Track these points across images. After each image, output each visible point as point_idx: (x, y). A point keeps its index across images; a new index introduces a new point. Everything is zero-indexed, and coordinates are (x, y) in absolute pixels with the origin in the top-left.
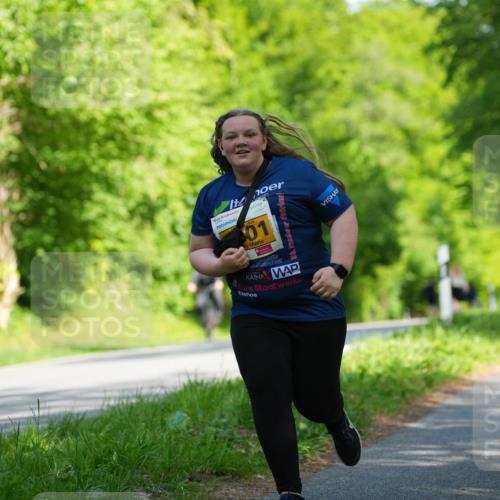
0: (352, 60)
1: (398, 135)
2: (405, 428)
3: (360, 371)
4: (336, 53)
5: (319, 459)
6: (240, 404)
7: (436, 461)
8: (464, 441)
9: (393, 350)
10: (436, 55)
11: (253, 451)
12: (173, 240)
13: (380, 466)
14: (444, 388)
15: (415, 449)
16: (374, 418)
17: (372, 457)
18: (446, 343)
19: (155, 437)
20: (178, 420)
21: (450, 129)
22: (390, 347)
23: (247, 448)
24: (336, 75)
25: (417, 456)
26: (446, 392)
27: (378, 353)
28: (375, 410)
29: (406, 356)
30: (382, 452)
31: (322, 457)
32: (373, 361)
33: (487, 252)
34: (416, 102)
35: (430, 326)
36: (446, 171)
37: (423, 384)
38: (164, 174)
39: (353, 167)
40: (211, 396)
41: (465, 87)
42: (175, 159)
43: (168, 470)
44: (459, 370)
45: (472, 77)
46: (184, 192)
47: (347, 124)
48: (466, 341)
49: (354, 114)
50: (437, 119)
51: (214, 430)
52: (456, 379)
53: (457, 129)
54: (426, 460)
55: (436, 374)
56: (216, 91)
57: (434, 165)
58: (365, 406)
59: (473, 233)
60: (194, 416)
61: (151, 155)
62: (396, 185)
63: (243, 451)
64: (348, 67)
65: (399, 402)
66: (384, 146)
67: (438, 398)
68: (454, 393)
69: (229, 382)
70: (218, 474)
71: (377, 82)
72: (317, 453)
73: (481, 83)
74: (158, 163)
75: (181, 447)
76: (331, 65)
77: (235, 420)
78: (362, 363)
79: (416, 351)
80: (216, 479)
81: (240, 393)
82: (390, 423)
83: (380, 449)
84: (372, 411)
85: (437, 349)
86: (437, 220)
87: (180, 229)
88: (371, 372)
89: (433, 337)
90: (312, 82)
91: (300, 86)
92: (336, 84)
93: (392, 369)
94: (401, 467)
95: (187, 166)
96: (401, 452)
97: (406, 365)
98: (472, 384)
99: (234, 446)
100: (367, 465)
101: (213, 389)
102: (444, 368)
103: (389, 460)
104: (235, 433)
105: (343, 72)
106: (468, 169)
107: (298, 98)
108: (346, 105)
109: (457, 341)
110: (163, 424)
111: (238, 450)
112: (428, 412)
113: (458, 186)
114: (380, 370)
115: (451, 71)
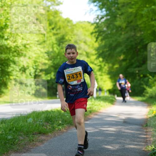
0: (74, 35)
1: (85, 53)
4: (70, 33)
5: (64, 130)
6: (45, 117)
10: (94, 35)
12: (30, 77)
14: (94, 114)
18: (95, 103)
19: (24, 124)
20: (30, 120)
21: (96, 52)
23: (47, 127)
24: (70, 38)
33: (105, 82)
34: (89, 46)
36: (96, 62)
38: (28, 61)
40: (38, 115)
41: (100, 43)
42: (31, 57)
43: (27, 132)
44: (97, 109)
45: (102, 40)
46: (33, 65)
48: (99, 103)
50: (93, 50)
51: (39, 123)
52: (97, 111)
53: (98, 52)
54: (89, 131)
55: (92, 110)
56: (41, 41)
57: (93, 60)
59: (101, 77)
60: (34, 119)
61: (25, 56)
63: (46, 128)
66: (81, 56)
67: (92, 116)
68: (96, 115)
69: (43, 111)
70: (39, 133)
71: (80, 41)
73: (104, 42)
74: (27, 58)
75: (31, 127)
76: (69, 36)
77: (44, 121)
80: (39, 134)
85: (93, 104)
87: (31, 74)
89: (92, 101)
90: (65, 40)
91: (61, 41)
92: (70, 41)
95: (34, 59)
98: (101, 113)
99: (44, 127)
101: (39, 113)
102: (94, 109)
104: (44, 123)
105: (72, 38)
106: (100, 62)
107: (61, 44)
109: (97, 102)
110: (27, 121)
112: (90, 119)
113: (99, 66)
115: (97, 38)
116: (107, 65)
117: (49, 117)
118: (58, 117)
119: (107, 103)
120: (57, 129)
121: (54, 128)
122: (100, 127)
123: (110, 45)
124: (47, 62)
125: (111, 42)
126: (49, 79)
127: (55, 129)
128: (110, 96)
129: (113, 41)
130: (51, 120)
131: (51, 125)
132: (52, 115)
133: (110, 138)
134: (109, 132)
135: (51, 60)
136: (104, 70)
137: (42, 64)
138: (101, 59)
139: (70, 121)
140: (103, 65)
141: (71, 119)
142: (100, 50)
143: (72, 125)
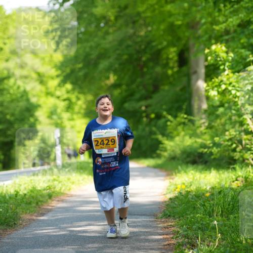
0: (8, 38)
1: (34, 75)
2: (38, 220)
3: (15, 193)
8: (66, 224)
9: (32, 181)
14: (57, 199)
15: (42, 230)
16: (22, 216)
18: (59, 177)
21: (59, 72)
22: (31, 180)
26: (58, 201)
27: (25, 184)
28: (23, 212)
29: (39, 184)
30: (26, 232)
32: (22, 188)
34: (43, 59)
35: (51, 169)
36: (58, 93)
37: (47, 197)
39: (11, 91)
44: (65, 190)
47: (8, 70)
48: (68, 176)
49: (11, 65)
50: (53, 68)
52: (63, 194)
53: (62, 72)
55: (53, 192)
57: (52, 90)
58: (18, 210)
59: (72, 123)
62: (34, 100)
64: (7, 41)
65: (35, 207)
66: (27, 81)
67: (55, 204)
68: (63, 201)
78: (16, 189)
79: (44, 181)
82: (30, 218)
83: (25, 231)
84: (21, 213)
85: (54, 180)
86: (55, 117)
88: (21, 193)
89: (52, 174)
92: (1, 49)
93: (31, 191)
96: (36, 232)
97: (39, 188)
98: (72, 196)
102: (57, 189)
105: (5, 44)
106: (68, 92)
108: (7, 60)
109: (63, 177)
112: (49, 211)
113: (65, 100)
114: (25, 192)
116: (82, 97)
119: (85, 176)
122: (69, 225)
123: (87, 55)
125: (88, 50)
129: (91, 47)
133: (90, 245)
134: (88, 235)
136: (76, 108)
138: (69, 86)
139: (6, 219)
140: (73, 98)
141: (8, 215)
142: (66, 67)
143: (10, 226)
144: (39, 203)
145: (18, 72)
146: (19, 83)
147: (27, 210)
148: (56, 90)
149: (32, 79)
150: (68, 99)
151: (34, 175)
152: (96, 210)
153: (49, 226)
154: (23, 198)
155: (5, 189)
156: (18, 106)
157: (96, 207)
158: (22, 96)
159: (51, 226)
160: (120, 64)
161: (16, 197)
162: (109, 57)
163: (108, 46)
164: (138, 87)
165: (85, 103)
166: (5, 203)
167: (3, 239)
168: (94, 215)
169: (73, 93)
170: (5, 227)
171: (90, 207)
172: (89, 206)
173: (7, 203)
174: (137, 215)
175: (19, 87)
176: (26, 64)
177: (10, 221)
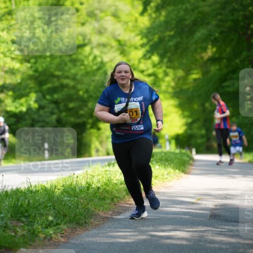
1: (114, 43)
3: (87, 185)
5: (60, 238)
6: (12, 205)
7: (130, 239)
8: (147, 227)
11: (19, 234)
13: (97, 242)
15: (118, 232)
17: (92, 237)
21: (145, 41)
22: (106, 171)
23: (16, 232)
24: (77, 5)
25: (119, 236)
27: (97, 175)
28: (95, 208)
29: (115, 177)
30: (98, 234)
31: (62, 237)
32: (95, 180)
36: (142, 66)
41: (154, 15)
45: (158, 9)
47: (84, 36)
49: (87, 29)
50: (137, 35)
54: (124, 238)
58: (89, 206)
63: (13, 234)
65: (110, 204)
66: (106, 50)
69: (6, 192)
71: (102, 11)
72: (59, 235)
73: (164, 13)
77: (9, 215)
78: (89, 180)
81: (13, 199)
84: (93, 209)
88: (93, 186)
92: (77, 10)
93: (106, 184)
94: (109, 243)
96: (109, 234)
97: (115, 182)
99: (8, 231)
100: (89, 241)
103: (102, 239)
104: (9, 223)
105: (82, 4)
106: (154, 66)
108: (83, 24)
111: (10, 233)
113: (150, 75)
114: (99, 185)
116: (170, 71)
117: (21, 205)
118: (46, 206)
119: (170, 170)
120: (42, 236)
121: (33, 233)
122: (151, 228)
123: (180, 21)
124: (17, 65)
125: (182, 13)
126: (24, 109)
127: (37, 236)
128: (178, 151)
129: (186, 10)
130: (26, 214)
131: (28, 226)
132: (29, 201)
135: (28, 61)
137: (6, 72)
138: (156, 58)
139: (75, 215)
140: (160, 72)
141: (78, 211)
142: (154, 34)
143: (79, 224)
144: (115, 200)
145: (96, 39)
146: (96, 52)
147: (101, 206)
148: (140, 62)
149: (112, 47)
150: (154, 75)
151: (109, 165)
152: (183, 212)
153: (126, 228)
154: (96, 193)
155: (75, 180)
156: (93, 81)
157: (184, 208)
158: (99, 69)
159: (129, 228)
160: (221, 33)
161: (88, 190)
162: (208, 24)
163: (206, 9)
164: (242, 62)
165: (174, 79)
166: (75, 196)
167: (72, 240)
168: (181, 218)
169: (161, 67)
170: (75, 226)
171: (176, 208)
172: (174, 207)
173: (77, 197)
174: (235, 222)
175: (95, 58)
176: (106, 29)
177: (80, 219)
